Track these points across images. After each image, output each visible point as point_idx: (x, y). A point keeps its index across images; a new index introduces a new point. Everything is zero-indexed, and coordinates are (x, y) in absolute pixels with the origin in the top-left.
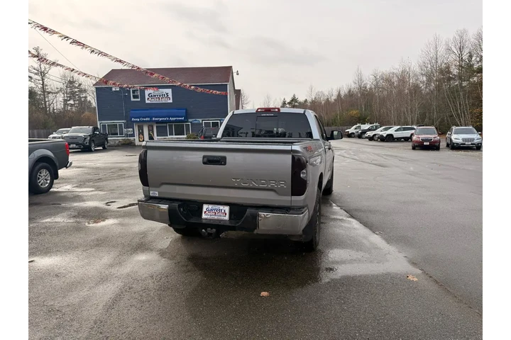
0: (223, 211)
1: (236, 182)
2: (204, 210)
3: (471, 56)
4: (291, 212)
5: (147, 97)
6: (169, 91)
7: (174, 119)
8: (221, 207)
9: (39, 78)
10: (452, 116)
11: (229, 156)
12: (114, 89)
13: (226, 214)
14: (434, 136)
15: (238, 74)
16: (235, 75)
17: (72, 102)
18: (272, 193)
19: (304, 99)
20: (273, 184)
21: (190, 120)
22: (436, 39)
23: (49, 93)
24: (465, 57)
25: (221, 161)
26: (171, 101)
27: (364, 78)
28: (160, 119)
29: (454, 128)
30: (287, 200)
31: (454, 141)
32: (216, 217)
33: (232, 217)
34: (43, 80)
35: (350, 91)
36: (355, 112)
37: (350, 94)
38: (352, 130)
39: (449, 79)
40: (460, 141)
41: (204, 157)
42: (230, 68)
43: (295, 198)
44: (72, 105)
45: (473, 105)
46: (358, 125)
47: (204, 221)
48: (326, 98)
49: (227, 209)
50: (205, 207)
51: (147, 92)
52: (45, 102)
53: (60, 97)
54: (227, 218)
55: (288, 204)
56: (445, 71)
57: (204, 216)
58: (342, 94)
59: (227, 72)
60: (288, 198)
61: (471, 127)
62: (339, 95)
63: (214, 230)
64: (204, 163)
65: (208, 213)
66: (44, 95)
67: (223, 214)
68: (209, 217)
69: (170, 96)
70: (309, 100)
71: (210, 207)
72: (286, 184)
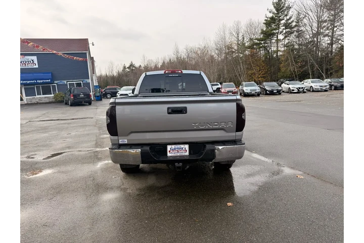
0: (184, 149)
1: (196, 126)
2: (169, 149)
3: (243, 38)
4: (238, 143)
6: (35, 58)
7: (41, 81)
8: (182, 146)
10: (236, 76)
11: (190, 107)
13: (186, 151)
14: (234, 89)
16: (90, 46)
18: (222, 131)
19: (139, 65)
20: (223, 125)
21: (55, 82)
22: (224, 26)
24: (240, 38)
25: (182, 111)
26: (37, 66)
27: (180, 51)
28: (28, 82)
29: (244, 83)
31: (246, 91)
32: (178, 154)
33: (192, 152)
35: (170, 60)
37: (170, 62)
39: (233, 52)
40: (249, 91)
41: (168, 108)
42: (86, 40)
43: (237, 133)
45: (247, 68)
48: (154, 64)
49: (187, 147)
50: (169, 147)
56: (229, 47)
57: (169, 154)
59: (84, 43)
60: (234, 134)
61: (253, 82)
62: (164, 63)
63: (181, 164)
64: (169, 113)
65: (172, 152)
67: (184, 151)
68: (173, 155)
69: (36, 62)
70: (143, 66)
71: (173, 147)
72: (233, 124)
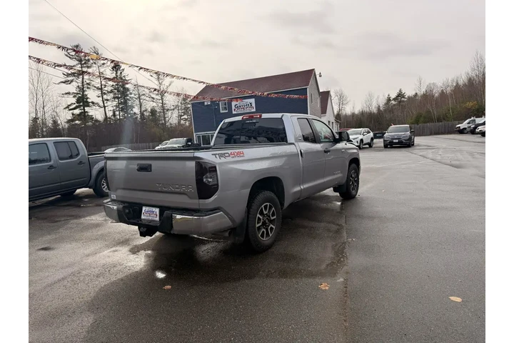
0: (155, 213)
1: (159, 187)
2: (143, 211)
5: (233, 108)
8: (154, 209)
9: (159, 97)
11: (154, 164)
12: (206, 104)
13: (157, 215)
15: (320, 76)
16: (318, 77)
17: (186, 117)
18: (185, 197)
19: (414, 93)
20: (184, 188)
23: (168, 110)
25: (148, 169)
26: (254, 110)
30: (195, 203)
32: (150, 218)
33: (162, 219)
34: (162, 99)
35: (470, 80)
36: (471, 104)
37: (471, 83)
38: (463, 125)
41: (138, 165)
42: (312, 70)
43: (202, 201)
44: (186, 120)
46: (472, 119)
47: (144, 222)
48: (439, 90)
49: (157, 211)
50: (144, 208)
51: (234, 103)
52: (165, 118)
53: (175, 114)
54: (157, 219)
55: (197, 207)
57: (143, 217)
58: (461, 83)
59: (307, 75)
60: (197, 201)
62: (457, 85)
64: (138, 170)
65: (145, 214)
66: (164, 112)
67: (155, 215)
68: (146, 217)
69: (254, 105)
70: (420, 93)
71: (147, 208)
72: (193, 188)
